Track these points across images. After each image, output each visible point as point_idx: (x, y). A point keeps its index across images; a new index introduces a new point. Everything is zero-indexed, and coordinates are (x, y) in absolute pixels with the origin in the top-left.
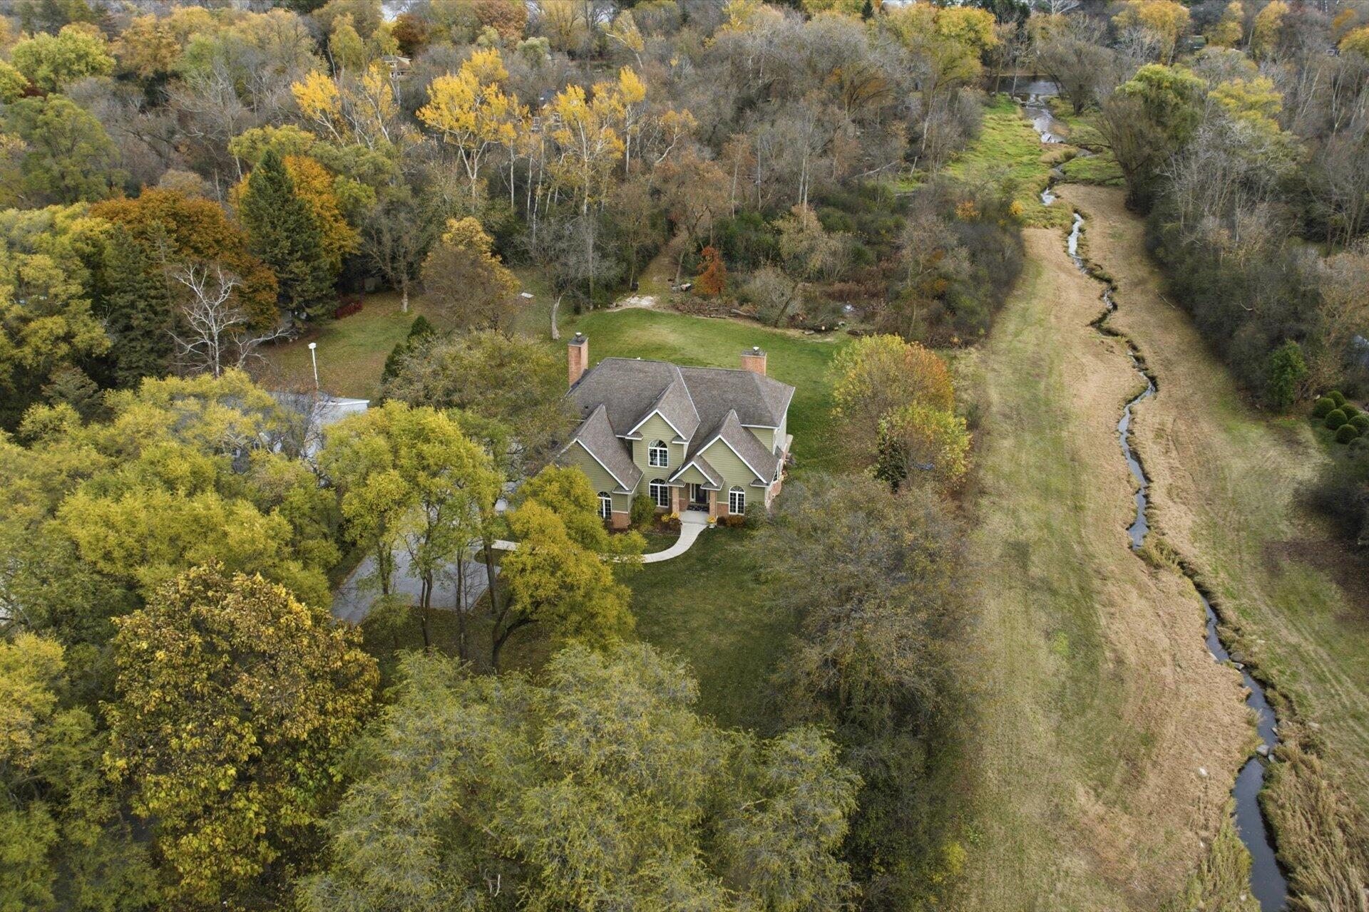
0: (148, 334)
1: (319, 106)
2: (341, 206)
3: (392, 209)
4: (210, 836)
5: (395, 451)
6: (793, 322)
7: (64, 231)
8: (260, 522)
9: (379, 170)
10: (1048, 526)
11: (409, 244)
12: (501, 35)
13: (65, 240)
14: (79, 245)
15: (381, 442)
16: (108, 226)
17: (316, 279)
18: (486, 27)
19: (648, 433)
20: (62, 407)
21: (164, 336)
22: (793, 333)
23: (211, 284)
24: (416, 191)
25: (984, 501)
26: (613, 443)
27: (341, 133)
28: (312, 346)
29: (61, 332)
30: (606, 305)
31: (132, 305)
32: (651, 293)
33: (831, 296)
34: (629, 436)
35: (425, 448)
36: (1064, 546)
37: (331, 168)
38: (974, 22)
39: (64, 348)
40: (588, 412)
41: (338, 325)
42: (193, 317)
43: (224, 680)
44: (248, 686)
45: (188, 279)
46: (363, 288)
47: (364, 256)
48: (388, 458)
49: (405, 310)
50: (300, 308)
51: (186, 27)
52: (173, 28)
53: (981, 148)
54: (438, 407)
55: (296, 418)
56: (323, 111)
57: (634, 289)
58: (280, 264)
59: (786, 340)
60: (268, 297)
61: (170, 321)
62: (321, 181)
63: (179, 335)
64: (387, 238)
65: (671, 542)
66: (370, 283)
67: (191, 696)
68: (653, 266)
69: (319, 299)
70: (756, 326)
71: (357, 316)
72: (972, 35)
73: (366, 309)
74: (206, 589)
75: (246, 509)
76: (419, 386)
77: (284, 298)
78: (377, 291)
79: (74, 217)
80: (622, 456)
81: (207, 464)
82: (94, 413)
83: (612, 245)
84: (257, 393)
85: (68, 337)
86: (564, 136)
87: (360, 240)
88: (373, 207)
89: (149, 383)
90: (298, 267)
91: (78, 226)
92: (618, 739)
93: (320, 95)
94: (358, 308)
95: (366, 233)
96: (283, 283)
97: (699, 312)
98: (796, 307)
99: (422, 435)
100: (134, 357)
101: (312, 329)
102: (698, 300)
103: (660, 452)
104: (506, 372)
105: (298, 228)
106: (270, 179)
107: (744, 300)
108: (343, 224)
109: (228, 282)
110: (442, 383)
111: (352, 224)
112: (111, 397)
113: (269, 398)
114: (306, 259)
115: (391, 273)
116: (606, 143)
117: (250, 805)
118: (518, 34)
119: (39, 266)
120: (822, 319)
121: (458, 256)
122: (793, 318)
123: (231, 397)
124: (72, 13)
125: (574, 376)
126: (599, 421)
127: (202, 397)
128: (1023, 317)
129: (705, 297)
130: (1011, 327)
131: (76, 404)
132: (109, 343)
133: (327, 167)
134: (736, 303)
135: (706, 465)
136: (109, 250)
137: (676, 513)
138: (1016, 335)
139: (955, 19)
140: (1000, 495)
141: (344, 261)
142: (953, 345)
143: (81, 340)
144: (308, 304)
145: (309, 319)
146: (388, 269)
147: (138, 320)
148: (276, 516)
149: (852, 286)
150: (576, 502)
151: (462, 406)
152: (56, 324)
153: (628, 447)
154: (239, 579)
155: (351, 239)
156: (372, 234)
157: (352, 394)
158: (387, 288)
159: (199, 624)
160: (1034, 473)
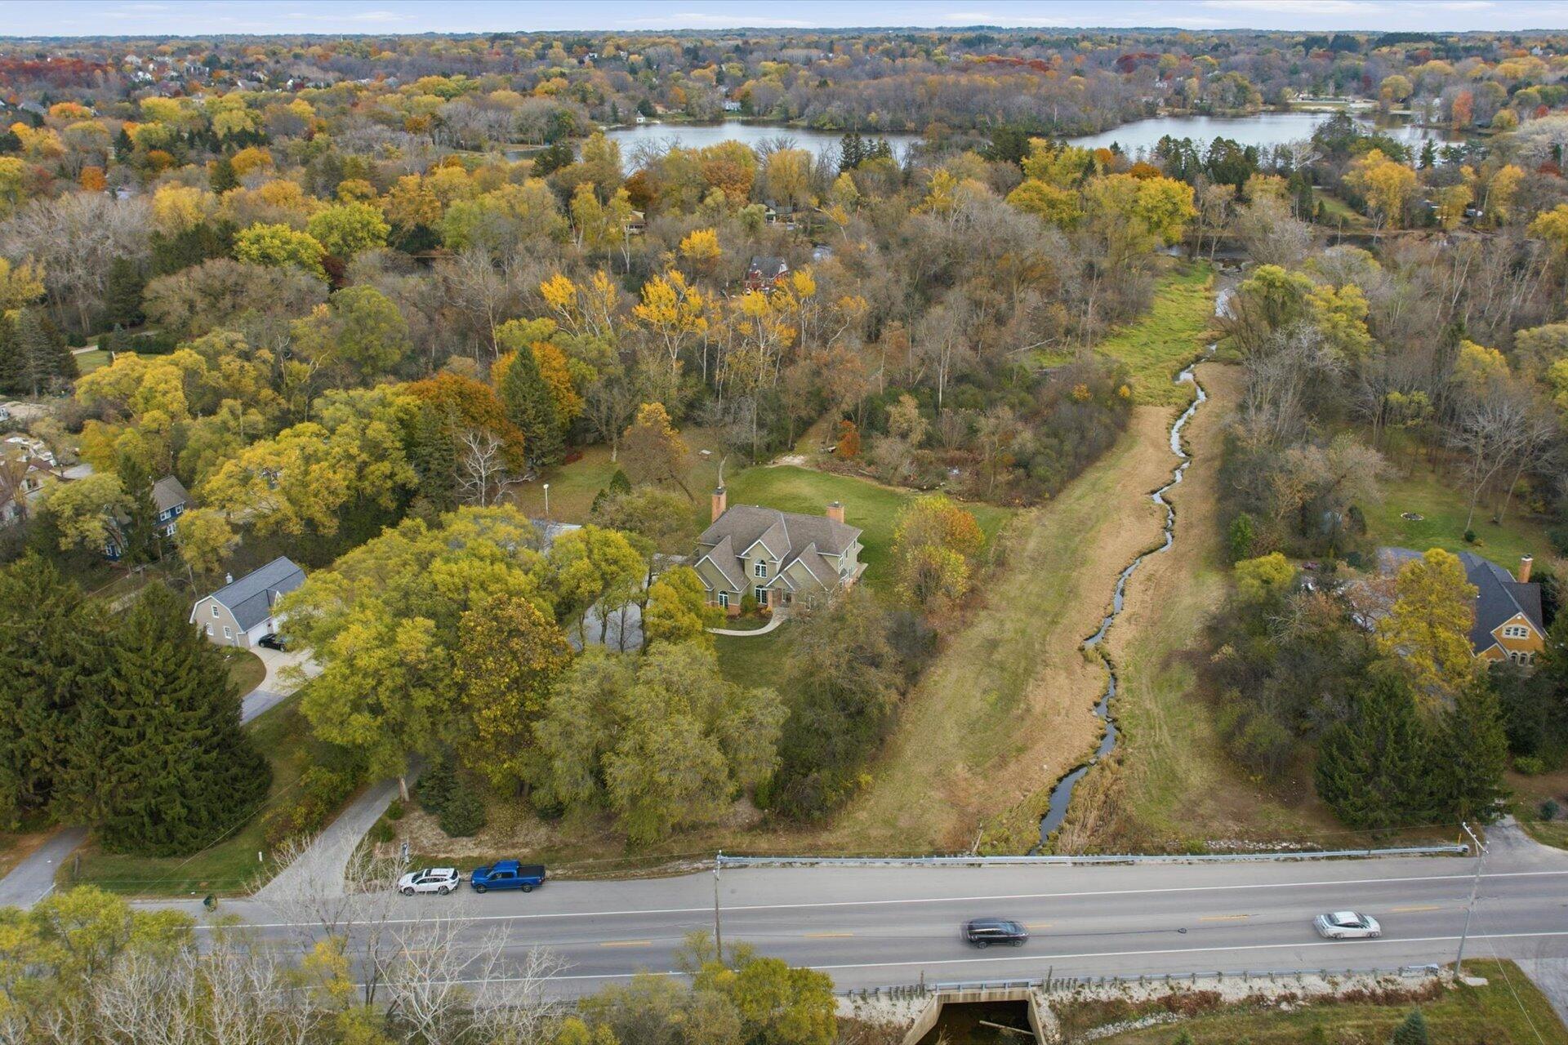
0: (439, 474)
1: (560, 300)
2: (572, 380)
3: (610, 383)
4: (496, 710)
5: (591, 551)
6: (905, 482)
7: (390, 405)
8: (523, 578)
9: (602, 353)
10: (1023, 632)
11: (620, 411)
12: (727, 196)
13: (391, 411)
14: (401, 415)
15: (582, 546)
16: (418, 402)
17: (551, 437)
18: (715, 189)
19: (755, 555)
20: (419, 520)
21: (449, 476)
22: (901, 490)
23: (483, 442)
24: (629, 370)
25: (983, 613)
26: (732, 559)
27: (575, 320)
28: (546, 486)
29: (388, 472)
30: (765, 462)
31: (431, 455)
32: (804, 453)
33: (944, 461)
34: (742, 556)
35: (608, 550)
36: (1030, 645)
37: (567, 353)
38: (1171, 193)
39: (389, 484)
40: (718, 539)
41: (564, 470)
42: (469, 463)
43: (504, 643)
44: (516, 643)
45: (468, 439)
46: (584, 441)
47: (586, 419)
48: (585, 554)
49: (614, 459)
50: (538, 458)
51: (446, 186)
52: (434, 186)
53: (1148, 322)
54: (619, 529)
55: (539, 533)
56: (563, 305)
57: (792, 449)
58: (526, 426)
59: (893, 494)
60: (518, 450)
61: (454, 467)
62: (559, 361)
63: (461, 476)
64: (603, 408)
65: (765, 625)
66: (590, 438)
67: (491, 649)
68: (812, 430)
69: (552, 452)
70: (875, 483)
71: (578, 463)
72: (1169, 207)
73: (586, 457)
74: (500, 604)
75: (517, 572)
76: (607, 517)
77: (528, 450)
78: (595, 443)
79: (398, 395)
80: (737, 569)
81: (497, 551)
82: (435, 525)
83: (771, 417)
84: (520, 518)
85: (392, 476)
86: (746, 328)
87: (584, 406)
88: (595, 382)
89: (462, 509)
90: (539, 429)
91: (401, 401)
92: (669, 672)
93: (561, 292)
94: (579, 457)
95: (588, 401)
96: (527, 439)
97: (835, 470)
98: (906, 469)
99: (607, 543)
100: (430, 489)
101: (547, 474)
102: (837, 462)
103: (762, 568)
104: (659, 512)
105: (541, 401)
106: (524, 365)
107: (870, 463)
108: (572, 395)
109: (494, 443)
110: (621, 517)
111: (579, 393)
112: (445, 517)
113: (526, 522)
114: (544, 422)
115: (605, 433)
116: (779, 334)
117: (513, 699)
118: (743, 197)
119: (377, 430)
120: (930, 479)
121: (646, 430)
122: (906, 478)
123: (508, 519)
124: (347, 170)
125: (715, 516)
126: (725, 546)
127: (494, 518)
128: (1094, 485)
129: (842, 459)
130: (1078, 492)
131: (424, 518)
132: (416, 481)
133: (563, 351)
134: (863, 465)
135: (789, 577)
136: (420, 417)
137: (770, 607)
138: (1079, 499)
139: (1153, 192)
140: (998, 610)
141: (572, 421)
142: (1017, 506)
143: (400, 478)
144: (543, 455)
145: (543, 464)
146: (604, 428)
147: (433, 466)
148: (531, 575)
149: (964, 454)
150: (689, 587)
151: (631, 530)
152: (385, 467)
153: (742, 563)
154: (514, 600)
155: (579, 406)
156: (593, 403)
157: (571, 521)
158: (601, 442)
159: (496, 618)
160: (1033, 598)
